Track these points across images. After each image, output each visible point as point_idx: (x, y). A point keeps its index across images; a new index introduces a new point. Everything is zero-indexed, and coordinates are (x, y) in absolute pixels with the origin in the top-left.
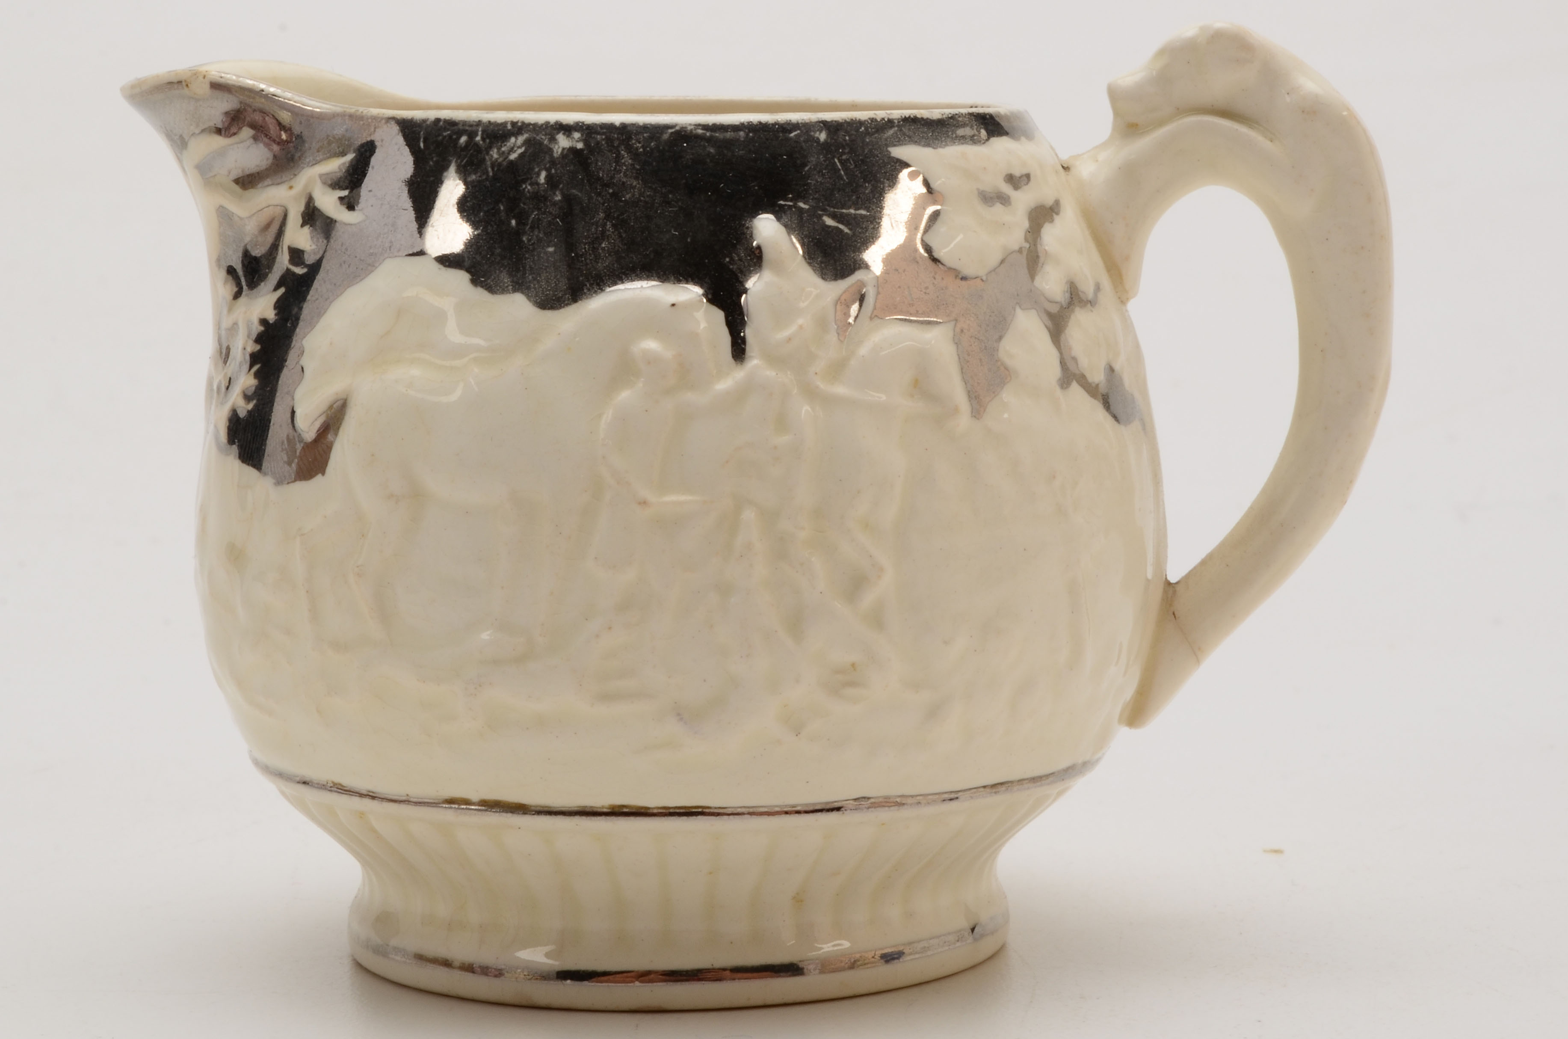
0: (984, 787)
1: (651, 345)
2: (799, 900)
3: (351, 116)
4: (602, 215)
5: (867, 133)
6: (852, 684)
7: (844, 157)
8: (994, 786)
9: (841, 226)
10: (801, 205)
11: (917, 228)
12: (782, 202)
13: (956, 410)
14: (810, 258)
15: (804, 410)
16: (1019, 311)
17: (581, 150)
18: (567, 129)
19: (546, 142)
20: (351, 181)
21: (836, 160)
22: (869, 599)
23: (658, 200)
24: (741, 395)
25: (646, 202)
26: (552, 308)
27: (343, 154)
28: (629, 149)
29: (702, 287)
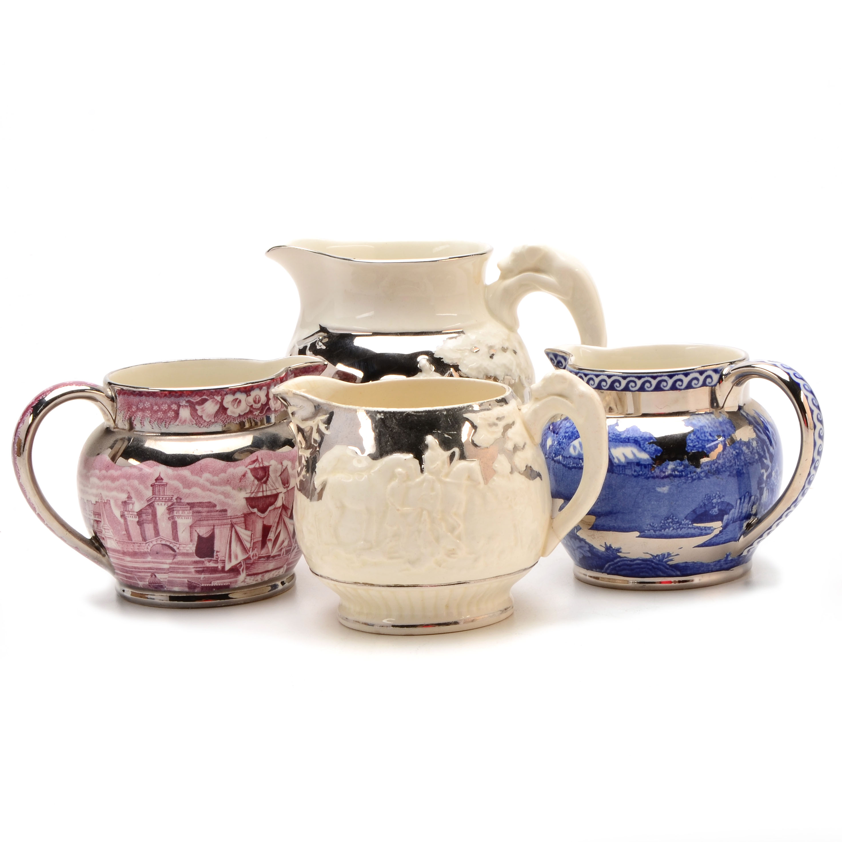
0: (493, 577)
1: (400, 470)
2: (447, 606)
3: (328, 404)
4: (388, 436)
5: (457, 411)
6: (454, 554)
7: (451, 418)
8: (496, 577)
9: (449, 437)
10: (439, 432)
11: (470, 436)
12: (434, 431)
13: (479, 483)
14: (441, 446)
15: (438, 485)
16: (499, 455)
17: (383, 418)
18: (380, 413)
19: (374, 416)
20: (328, 423)
21: (449, 419)
22: (456, 533)
23: (402, 431)
24: (423, 481)
25: (399, 432)
26: (376, 460)
27: (326, 414)
28: (395, 418)
29: (413, 454)
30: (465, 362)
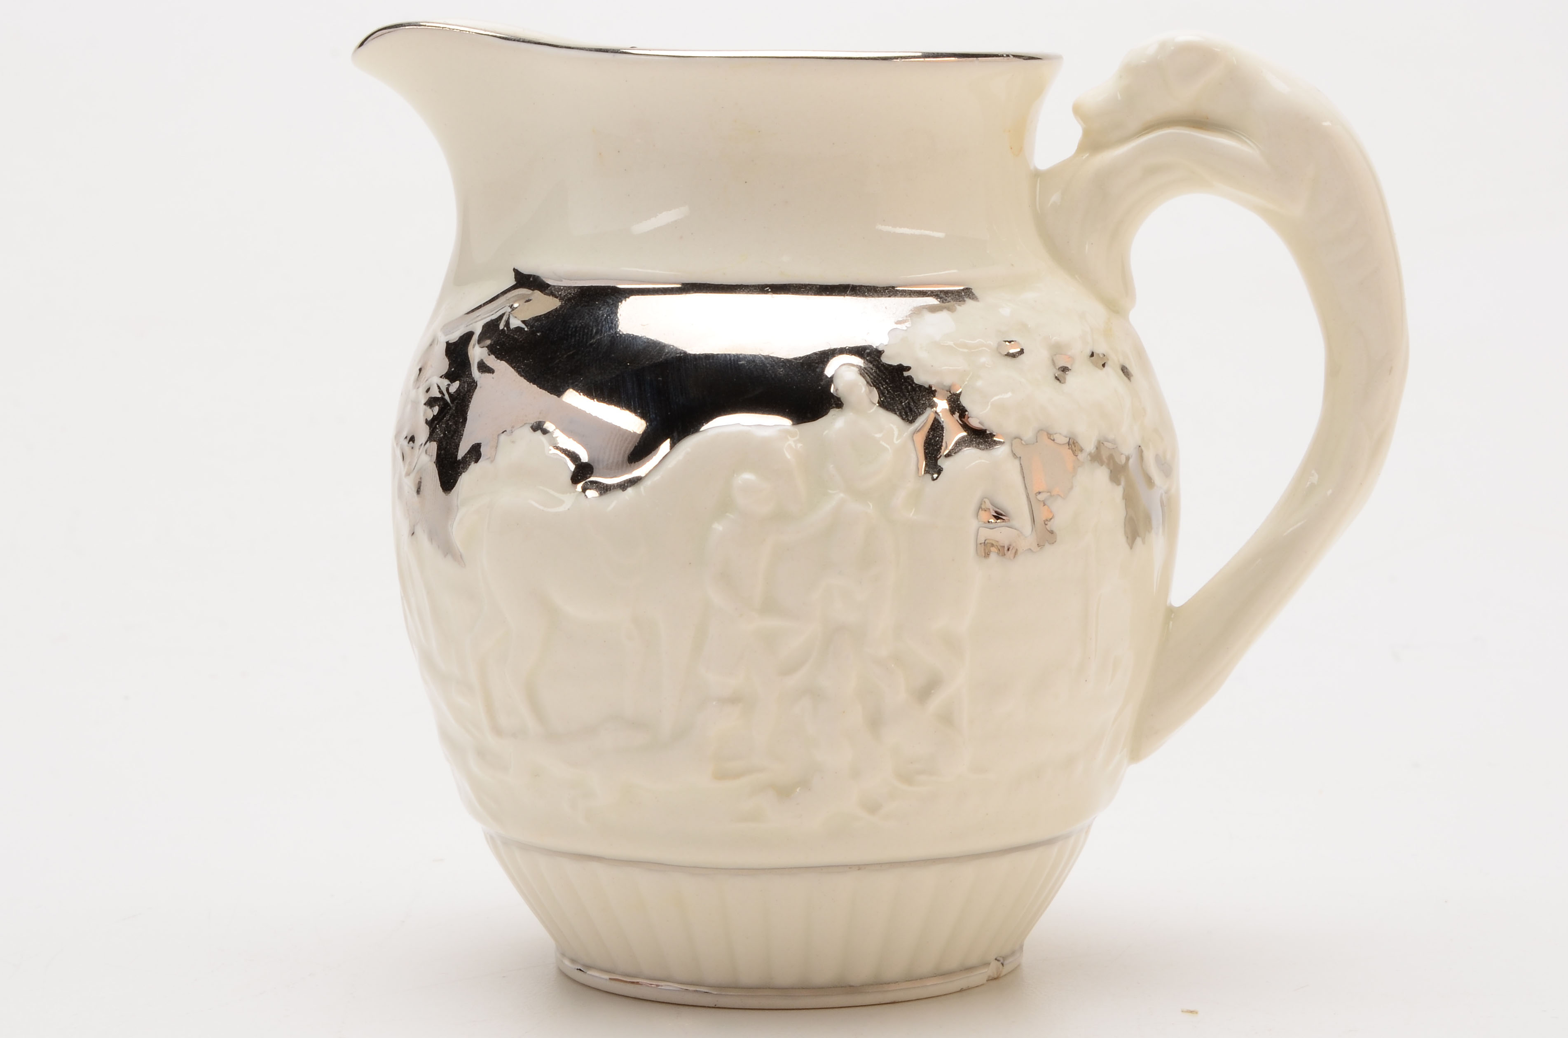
30: (979, 383)
